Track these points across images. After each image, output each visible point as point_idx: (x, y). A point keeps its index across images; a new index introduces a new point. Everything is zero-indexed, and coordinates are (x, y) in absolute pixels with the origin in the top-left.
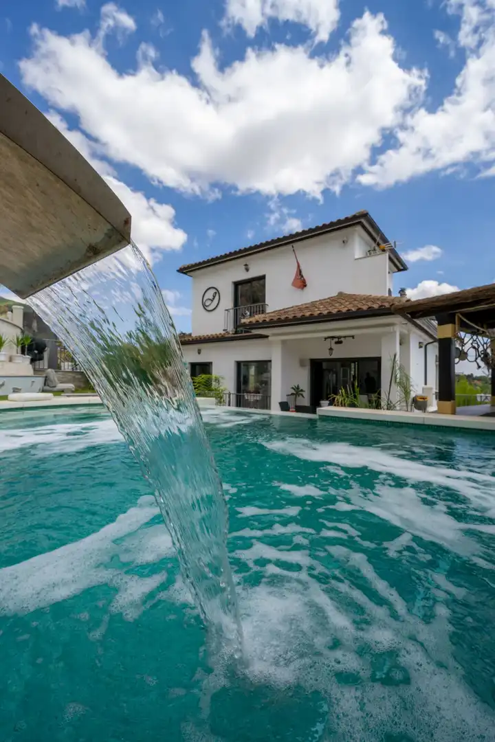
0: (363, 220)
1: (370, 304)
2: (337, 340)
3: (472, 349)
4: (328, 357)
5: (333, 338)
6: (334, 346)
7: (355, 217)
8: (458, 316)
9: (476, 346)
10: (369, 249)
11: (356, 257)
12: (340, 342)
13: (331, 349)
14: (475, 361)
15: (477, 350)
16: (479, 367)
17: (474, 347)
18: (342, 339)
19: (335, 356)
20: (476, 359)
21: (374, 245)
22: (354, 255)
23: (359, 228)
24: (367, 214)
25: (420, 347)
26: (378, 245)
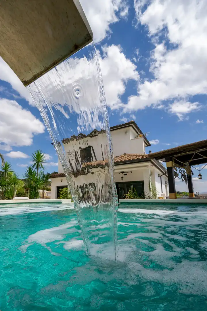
0: (132, 124)
1: (138, 157)
2: (124, 173)
3: (179, 173)
4: (121, 181)
5: (123, 172)
6: (124, 176)
7: (129, 123)
8: (174, 158)
9: (181, 172)
10: (136, 136)
11: (131, 139)
12: (126, 175)
13: (122, 177)
14: (181, 178)
15: (181, 173)
16: (183, 180)
17: (180, 172)
18: (127, 173)
19: (124, 181)
20: (182, 177)
21: (137, 135)
22: (130, 138)
23: (131, 128)
24: (134, 122)
25: (159, 176)
26: (139, 135)
